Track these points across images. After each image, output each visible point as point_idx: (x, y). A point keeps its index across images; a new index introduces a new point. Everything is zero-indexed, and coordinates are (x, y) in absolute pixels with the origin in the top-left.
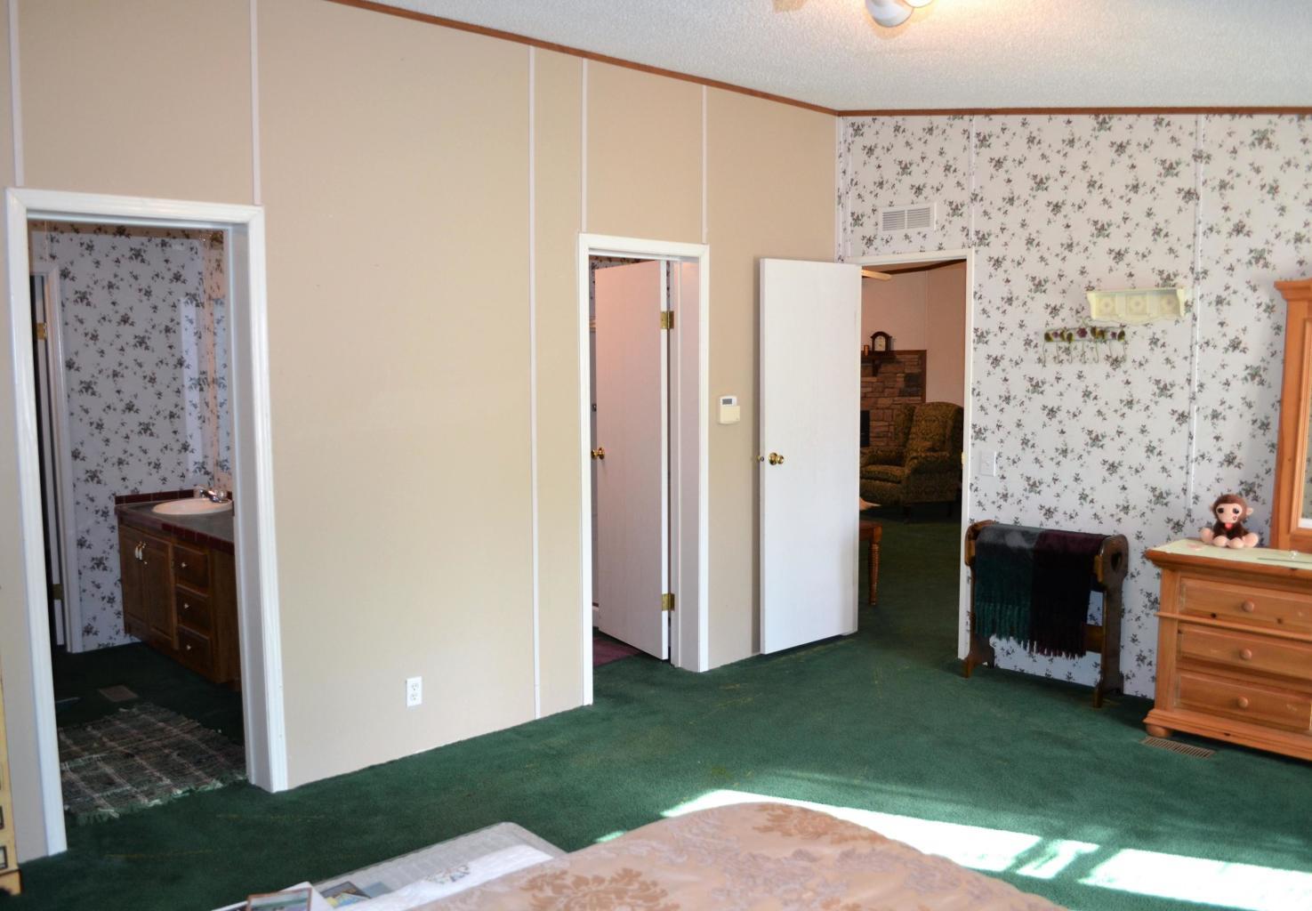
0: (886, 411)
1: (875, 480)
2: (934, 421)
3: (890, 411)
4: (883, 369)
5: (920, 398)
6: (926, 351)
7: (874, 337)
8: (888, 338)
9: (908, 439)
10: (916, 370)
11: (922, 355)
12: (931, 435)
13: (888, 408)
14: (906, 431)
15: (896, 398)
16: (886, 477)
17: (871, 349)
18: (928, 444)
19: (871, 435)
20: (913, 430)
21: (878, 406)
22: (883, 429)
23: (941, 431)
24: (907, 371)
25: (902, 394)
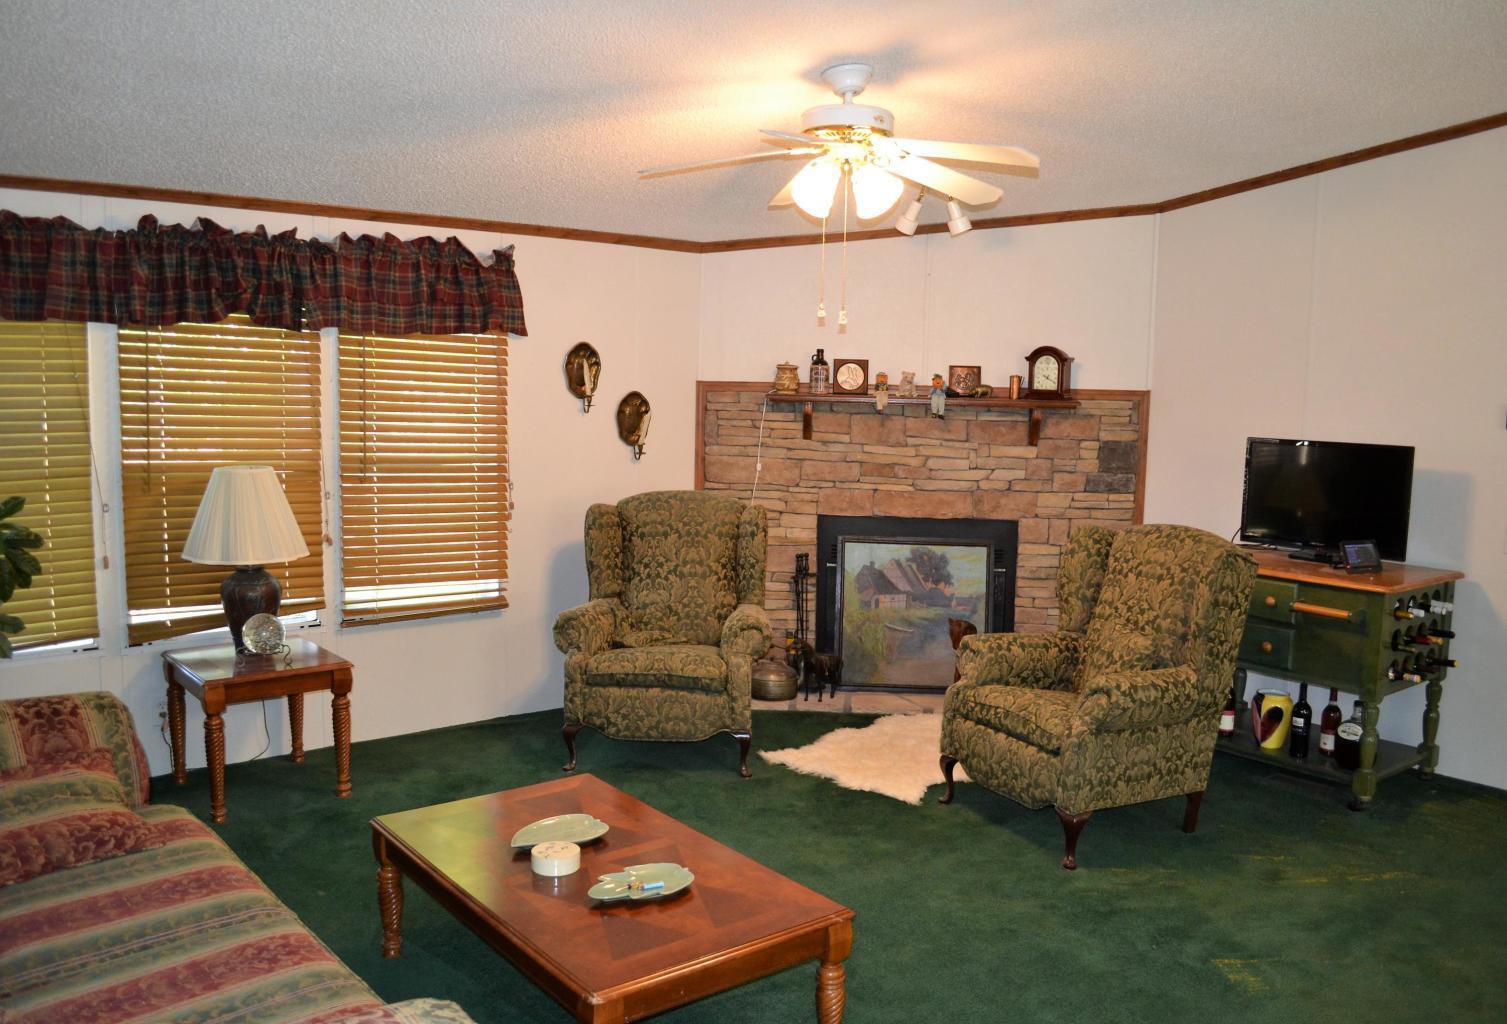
0: (1056, 523)
1: (997, 730)
2: (1160, 578)
3: (1066, 522)
4: (1049, 430)
5: (1131, 497)
6: (1148, 392)
7: (1033, 358)
8: (1063, 360)
9: (1091, 616)
10: (1126, 436)
11: (1139, 401)
12: (1151, 615)
13: (1060, 517)
14: (1089, 593)
15: (1077, 496)
16: (1020, 730)
17: (1025, 385)
18: (1142, 643)
19: (1020, 573)
20: (1106, 594)
21: (1039, 511)
22: (1046, 562)
23: (1178, 608)
24: (1105, 436)
25: (1092, 486)
